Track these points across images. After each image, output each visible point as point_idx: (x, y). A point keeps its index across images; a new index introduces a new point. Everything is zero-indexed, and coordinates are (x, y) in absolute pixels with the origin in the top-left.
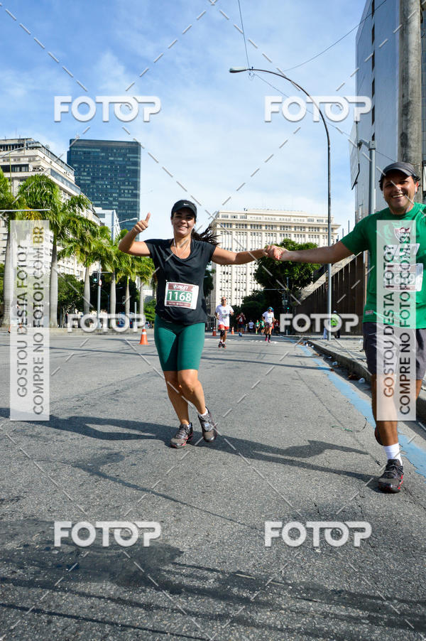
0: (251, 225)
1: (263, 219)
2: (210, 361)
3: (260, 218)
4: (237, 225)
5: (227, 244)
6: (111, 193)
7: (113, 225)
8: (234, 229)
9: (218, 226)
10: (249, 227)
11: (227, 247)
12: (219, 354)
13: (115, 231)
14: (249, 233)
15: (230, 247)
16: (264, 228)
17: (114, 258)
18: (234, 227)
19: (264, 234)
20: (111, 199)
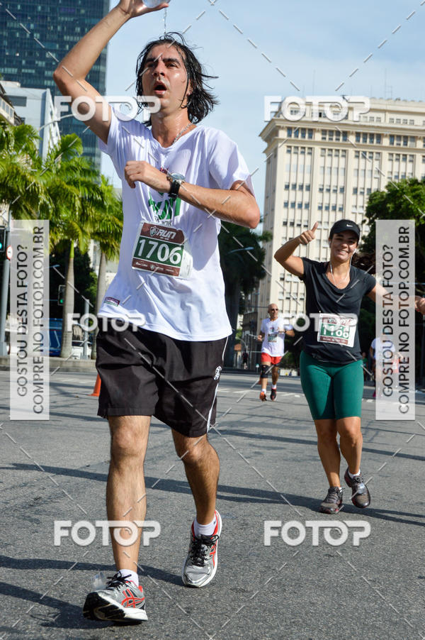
0: (358, 135)
1: (385, 121)
2: (253, 441)
3: (379, 120)
4: (324, 132)
5: (300, 175)
6: (43, 51)
7: (43, 123)
8: (317, 143)
9: (283, 134)
10: (352, 139)
11: (299, 182)
12: (274, 426)
13: (47, 136)
14: (351, 152)
15: (307, 182)
16: (386, 142)
17: (43, 198)
18: (318, 137)
19: (385, 154)
20: (41, 64)
